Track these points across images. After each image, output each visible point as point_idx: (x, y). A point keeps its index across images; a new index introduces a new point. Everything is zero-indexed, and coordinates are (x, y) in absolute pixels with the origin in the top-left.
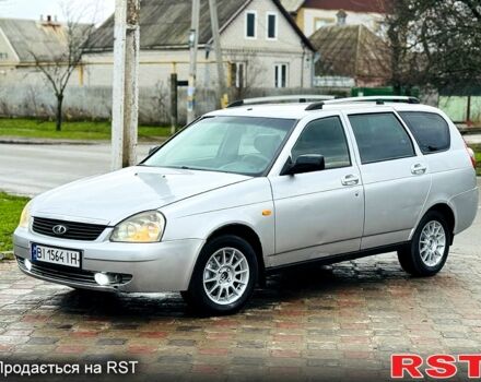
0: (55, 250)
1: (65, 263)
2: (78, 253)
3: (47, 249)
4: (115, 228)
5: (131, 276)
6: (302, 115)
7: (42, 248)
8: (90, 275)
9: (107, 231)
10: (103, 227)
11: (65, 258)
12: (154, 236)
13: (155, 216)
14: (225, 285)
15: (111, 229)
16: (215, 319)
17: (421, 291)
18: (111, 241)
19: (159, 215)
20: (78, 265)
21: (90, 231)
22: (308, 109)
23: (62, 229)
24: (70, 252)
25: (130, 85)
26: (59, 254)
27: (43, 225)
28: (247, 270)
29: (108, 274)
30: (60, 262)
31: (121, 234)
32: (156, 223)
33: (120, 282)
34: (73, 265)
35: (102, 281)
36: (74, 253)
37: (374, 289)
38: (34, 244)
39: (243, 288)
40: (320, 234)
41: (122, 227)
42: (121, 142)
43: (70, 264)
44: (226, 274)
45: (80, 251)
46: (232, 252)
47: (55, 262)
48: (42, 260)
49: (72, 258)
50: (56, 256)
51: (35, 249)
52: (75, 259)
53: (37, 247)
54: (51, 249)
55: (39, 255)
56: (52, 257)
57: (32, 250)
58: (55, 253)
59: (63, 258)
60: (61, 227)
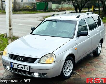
0: (20, 65)
1: (23, 69)
2: (28, 67)
4: (40, 59)
7: (15, 64)
8: (33, 73)
10: (36, 59)
11: (23, 68)
12: (52, 61)
13: (52, 55)
18: (39, 63)
20: (28, 70)
21: (32, 60)
24: (25, 66)
26: (21, 66)
28: (72, 65)
30: (21, 69)
32: (53, 57)
34: (27, 70)
38: (11, 63)
43: (25, 70)
48: (14, 67)
49: (26, 68)
50: (20, 67)
51: (12, 64)
52: (27, 68)
53: (13, 64)
54: (18, 65)
55: (14, 66)
56: (18, 67)
57: (11, 64)
58: (19, 66)
59: (22, 68)
60: (21, 58)
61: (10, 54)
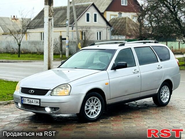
0: (30, 99)
1: (34, 104)
2: (39, 100)
3: (27, 99)
4: (52, 90)
5: (59, 108)
6: (118, 48)
7: (25, 99)
8: (43, 108)
9: (50, 92)
10: (48, 90)
11: (34, 102)
12: (67, 93)
13: (67, 86)
14: (93, 111)
15: (51, 91)
16: (89, 123)
17: (162, 111)
18: (51, 95)
19: (68, 85)
20: (39, 105)
21: (43, 92)
22: (119, 46)
23: (33, 92)
24: (36, 100)
25: (50, 39)
26: (31, 101)
27: (25, 90)
28: (100, 105)
29: (50, 108)
30: (32, 104)
31: (55, 93)
32: (67, 88)
33: (55, 111)
34: (37, 105)
35: (48, 110)
36: (37, 100)
37: (145, 111)
38: (22, 97)
39: (99, 112)
40: (126, 91)
41: (55, 90)
42: (48, 60)
43: (36, 104)
44: (93, 107)
45: (40, 100)
46: (95, 98)
47: (30, 104)
48: (25, 103)
49: (37, 102)
51: (22, 99)
53: (23, 98)
54: (28, 99)
55: (24, 101)
56: (29, 102)
57: (21, 99)
58: (30, 100)
60: (32, 91)
61: (22, 88)
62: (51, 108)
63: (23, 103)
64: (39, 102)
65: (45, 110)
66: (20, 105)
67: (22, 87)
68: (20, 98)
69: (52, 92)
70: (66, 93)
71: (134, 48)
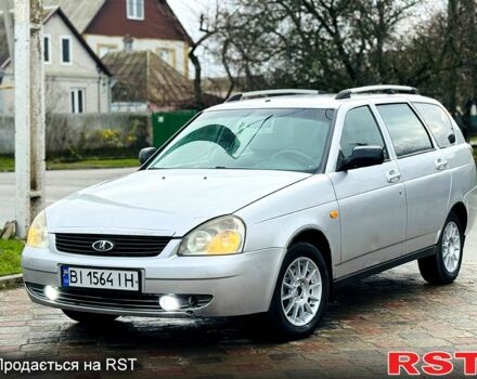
0: (100, 272)
1: (116, 286)
2: (136, 274)
3: (86, 271)
4: (184, 238)
5: (211, 296)
7: (78, 270)
8: (151, 300)
9: (173, 244)
10: (167, 239)
11: (116, 282)
12: (234, 247)
13: (230, 221)
15: (179, 241)
18: (180, 255)
19: (236, 220)
20: (136, 288)
21: (151, 246)
22: (337, 99)
23: (107, 245)
24: (123, 273)
26: (105, 276)
28: (320, 283)
29: (178, 296)
30: (108, 286)
31: (190, 247)
32: (234, 231)
33: (193, 306)
34: (129, 288)
36: (129, 274)
38: (64, 267)
39: (317, 304)
41: (191, 238)
43: (123, 287)
44: (300, 290)
45: (139, 271)
46: (306, 261)
47: (99, 286)
48: (78, 285)
49: (126, 280)
50: (101, 279)
51: (65, 272)
52: (132, 280)
53: (70, 269)
54: (92, 271)
55: (74, 279)
56: (95, 280)
57: (62, 273)
58: (98, 276)
59: (111, 281)
60: (104, 242)
61: (58, 236)
62: (183, 297)
63: (71, 284)
64: (136, 278)
65: (158, 304)
66: (52, 293)
67: (56, 234)
68: (58, 269)
69: (181, 244)
70: (226, 245)
71: (377, 105)
